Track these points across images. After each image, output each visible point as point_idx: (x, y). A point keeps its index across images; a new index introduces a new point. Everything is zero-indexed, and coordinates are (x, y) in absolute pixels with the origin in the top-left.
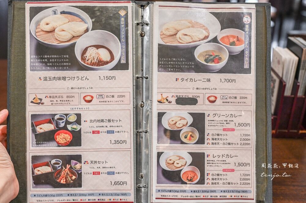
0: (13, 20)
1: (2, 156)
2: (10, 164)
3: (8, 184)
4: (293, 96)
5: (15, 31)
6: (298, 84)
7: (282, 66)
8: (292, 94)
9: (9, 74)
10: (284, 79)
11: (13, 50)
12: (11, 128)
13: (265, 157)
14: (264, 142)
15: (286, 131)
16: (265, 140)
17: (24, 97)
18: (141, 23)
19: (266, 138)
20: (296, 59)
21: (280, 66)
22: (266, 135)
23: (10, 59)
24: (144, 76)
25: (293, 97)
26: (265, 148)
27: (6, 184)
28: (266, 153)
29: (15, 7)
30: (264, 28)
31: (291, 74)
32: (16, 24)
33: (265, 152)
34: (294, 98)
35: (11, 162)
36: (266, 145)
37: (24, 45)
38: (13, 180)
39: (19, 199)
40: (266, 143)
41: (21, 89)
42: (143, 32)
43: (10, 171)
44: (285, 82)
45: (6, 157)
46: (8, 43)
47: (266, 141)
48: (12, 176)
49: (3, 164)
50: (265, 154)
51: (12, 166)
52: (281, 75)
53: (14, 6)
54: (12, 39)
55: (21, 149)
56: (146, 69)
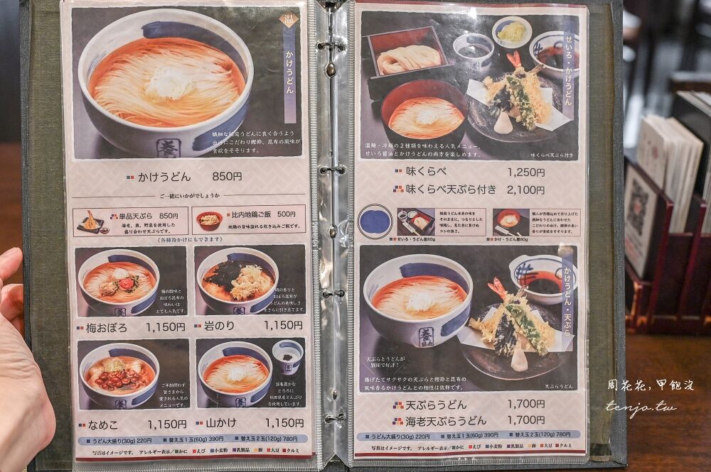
0: (33, 40)
1: (14, 352)
2: (32, 369)
3: (31, 413)
4: (690, 234)
5: (37, 65)
6: (703, 205)
7: (664, 162)
8: (687, 230)
9: (27, 165)
10: (669, 193)
11: (32, 111)
12: (34, 289)
13: (610, 347)
14: (609, 312)
15: (674, 318)
16: (609, 309)
17: (61, 218)
18: (327, 44)
19: (613, 303)
20: (698, 144)
21: (659, 163)
22: (613, 297)
23: (27, 131)
24: (336, 165)
25: (689, 237)
26: (610, 326)
27: (27, 413)
28: (613, 338)
29: (36, 10)
30: (607, 54)
31: (684, 181)
32: (39, 51)
33: (611, 335)
34: (691, 240)
35: (34, 364)
36: (613, 320)
37: (60, 99)
38: (42, 406)
39: (54, 450)
40: (613, 315)
41: (53, 199)
42: (332, 65)
43: (34, 385)
44: (671, 202)
45: (22, 353)
46: (22, 93)
47: (613, 310)
48: (39, 397)
49: (19, 369)
50: (610, 340)
51: (38, 374)
52: (660, 185)
53: (33, 7)
54: (30, 84)
55: (56, 335)
56: (339, 150)
